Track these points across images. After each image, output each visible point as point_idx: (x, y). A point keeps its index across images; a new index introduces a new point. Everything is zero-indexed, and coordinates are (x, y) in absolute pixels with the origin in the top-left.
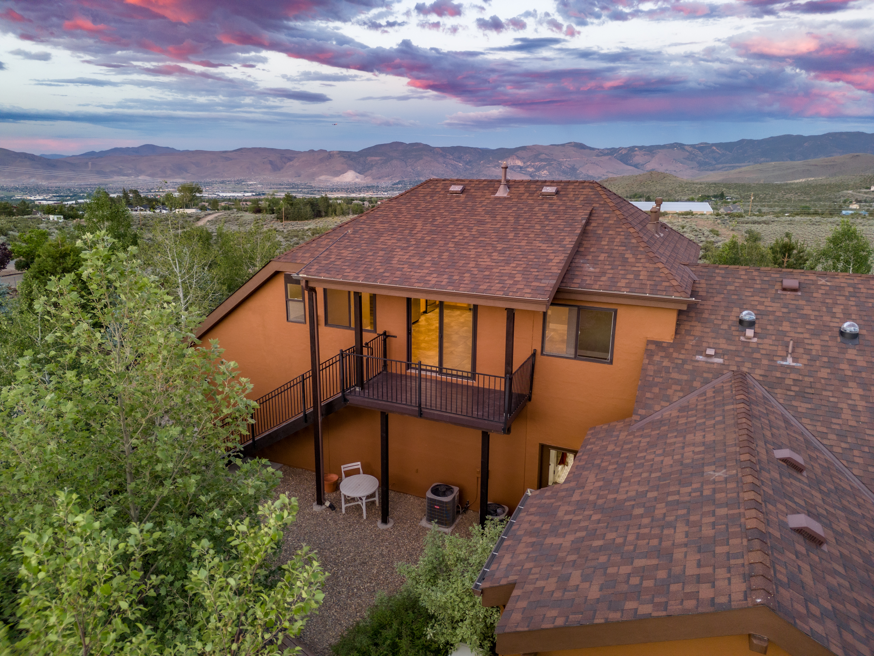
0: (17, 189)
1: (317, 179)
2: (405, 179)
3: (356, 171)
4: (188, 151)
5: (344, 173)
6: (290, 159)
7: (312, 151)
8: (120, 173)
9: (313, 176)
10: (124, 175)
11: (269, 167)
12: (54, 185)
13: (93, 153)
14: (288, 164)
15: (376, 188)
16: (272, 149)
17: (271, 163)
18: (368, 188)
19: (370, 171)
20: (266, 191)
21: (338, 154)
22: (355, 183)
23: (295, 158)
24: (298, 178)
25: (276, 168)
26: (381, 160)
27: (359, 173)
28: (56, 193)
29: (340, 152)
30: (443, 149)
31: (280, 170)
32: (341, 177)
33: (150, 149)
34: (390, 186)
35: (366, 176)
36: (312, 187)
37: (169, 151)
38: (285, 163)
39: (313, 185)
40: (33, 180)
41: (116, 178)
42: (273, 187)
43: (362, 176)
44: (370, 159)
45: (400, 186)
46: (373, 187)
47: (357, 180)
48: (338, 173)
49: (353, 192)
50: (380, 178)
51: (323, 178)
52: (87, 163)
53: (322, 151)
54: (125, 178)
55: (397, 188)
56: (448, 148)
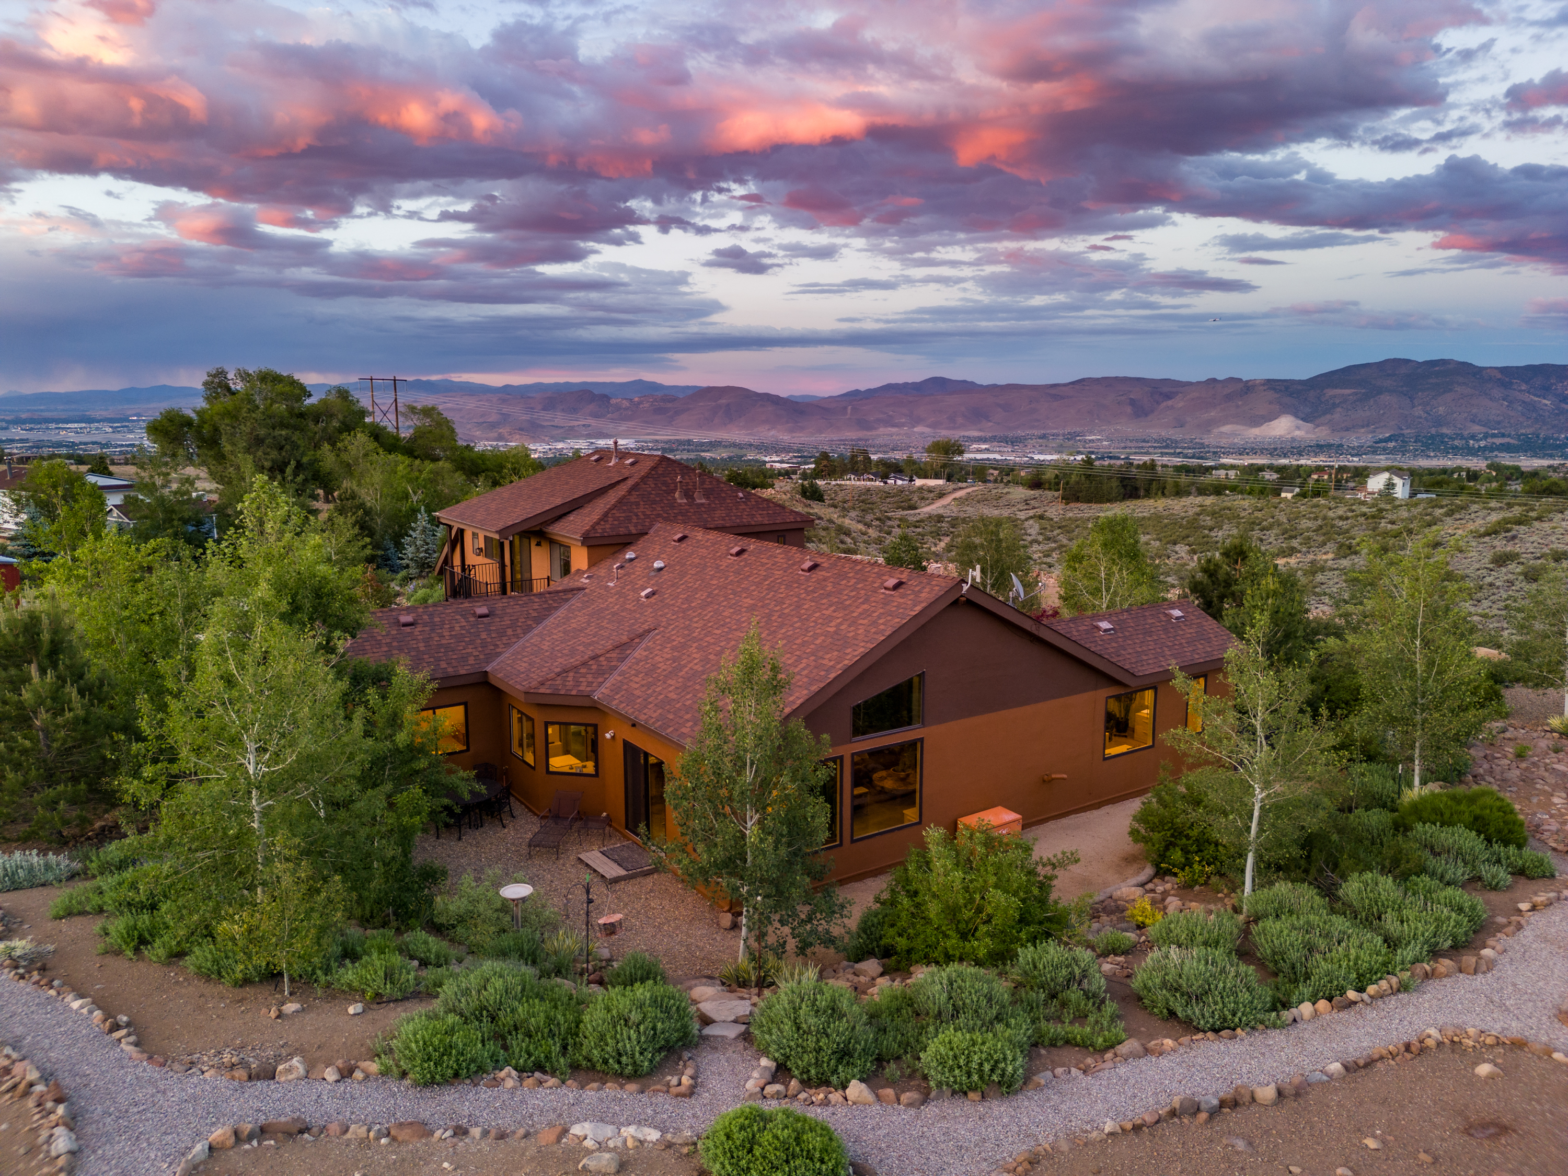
0: (751, 445)
1: (1216, 431)
2: (1406, 432)
3: (1296, 416)
4: (995, 386)
5: (1270, 420)
6: (1169, 396)
7: (1214, 380)
8: (889, 422)
9: (1207, 426)
10: (893, 426)
11: (1129, 409)
12: (796, 440)
13: (856, 393)
14: (1164, 404)
15: (1338, 449)
16: (1138, 379)
17: (1132, 402)
18: (1319, 448)
19: (1328, 416)
20: (1115, 451)
21: (1263, 385)
22: (1293, 439)
23: (1177, 393)
24: (1178, 430)
25: (1140, 411)
26: (1356, 394)
27: (1304, 419)
28: (798, 451)
29: (1269, 380)
30: (1504, 370)
31: (1146, 415)
32: (1264, 427)
33: (939, 384)
34: (1369, 444)
35: (1318, 426)
36: (1202, 446)
37: (966, 387)
38: (1158, 403)
39: (1206, 442)
40: (772, 433)
41: (882, 430)
42: (1129, 444)
43: (1310, 425)
44: (1330, 392)
45: (1391, 445)
46: (1330, 446)
47: (1297, 433)
48: (1258, 421)
49: (1285, 456)
50: (1347, 429)
51: (1226, 429)
52: (845, 408)
53: (1232, 380)
54: (894, 430)
55: (1384, 449)
56: (1517, 368)
